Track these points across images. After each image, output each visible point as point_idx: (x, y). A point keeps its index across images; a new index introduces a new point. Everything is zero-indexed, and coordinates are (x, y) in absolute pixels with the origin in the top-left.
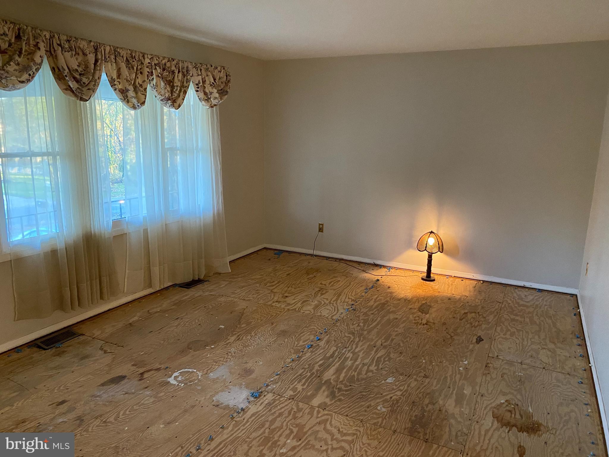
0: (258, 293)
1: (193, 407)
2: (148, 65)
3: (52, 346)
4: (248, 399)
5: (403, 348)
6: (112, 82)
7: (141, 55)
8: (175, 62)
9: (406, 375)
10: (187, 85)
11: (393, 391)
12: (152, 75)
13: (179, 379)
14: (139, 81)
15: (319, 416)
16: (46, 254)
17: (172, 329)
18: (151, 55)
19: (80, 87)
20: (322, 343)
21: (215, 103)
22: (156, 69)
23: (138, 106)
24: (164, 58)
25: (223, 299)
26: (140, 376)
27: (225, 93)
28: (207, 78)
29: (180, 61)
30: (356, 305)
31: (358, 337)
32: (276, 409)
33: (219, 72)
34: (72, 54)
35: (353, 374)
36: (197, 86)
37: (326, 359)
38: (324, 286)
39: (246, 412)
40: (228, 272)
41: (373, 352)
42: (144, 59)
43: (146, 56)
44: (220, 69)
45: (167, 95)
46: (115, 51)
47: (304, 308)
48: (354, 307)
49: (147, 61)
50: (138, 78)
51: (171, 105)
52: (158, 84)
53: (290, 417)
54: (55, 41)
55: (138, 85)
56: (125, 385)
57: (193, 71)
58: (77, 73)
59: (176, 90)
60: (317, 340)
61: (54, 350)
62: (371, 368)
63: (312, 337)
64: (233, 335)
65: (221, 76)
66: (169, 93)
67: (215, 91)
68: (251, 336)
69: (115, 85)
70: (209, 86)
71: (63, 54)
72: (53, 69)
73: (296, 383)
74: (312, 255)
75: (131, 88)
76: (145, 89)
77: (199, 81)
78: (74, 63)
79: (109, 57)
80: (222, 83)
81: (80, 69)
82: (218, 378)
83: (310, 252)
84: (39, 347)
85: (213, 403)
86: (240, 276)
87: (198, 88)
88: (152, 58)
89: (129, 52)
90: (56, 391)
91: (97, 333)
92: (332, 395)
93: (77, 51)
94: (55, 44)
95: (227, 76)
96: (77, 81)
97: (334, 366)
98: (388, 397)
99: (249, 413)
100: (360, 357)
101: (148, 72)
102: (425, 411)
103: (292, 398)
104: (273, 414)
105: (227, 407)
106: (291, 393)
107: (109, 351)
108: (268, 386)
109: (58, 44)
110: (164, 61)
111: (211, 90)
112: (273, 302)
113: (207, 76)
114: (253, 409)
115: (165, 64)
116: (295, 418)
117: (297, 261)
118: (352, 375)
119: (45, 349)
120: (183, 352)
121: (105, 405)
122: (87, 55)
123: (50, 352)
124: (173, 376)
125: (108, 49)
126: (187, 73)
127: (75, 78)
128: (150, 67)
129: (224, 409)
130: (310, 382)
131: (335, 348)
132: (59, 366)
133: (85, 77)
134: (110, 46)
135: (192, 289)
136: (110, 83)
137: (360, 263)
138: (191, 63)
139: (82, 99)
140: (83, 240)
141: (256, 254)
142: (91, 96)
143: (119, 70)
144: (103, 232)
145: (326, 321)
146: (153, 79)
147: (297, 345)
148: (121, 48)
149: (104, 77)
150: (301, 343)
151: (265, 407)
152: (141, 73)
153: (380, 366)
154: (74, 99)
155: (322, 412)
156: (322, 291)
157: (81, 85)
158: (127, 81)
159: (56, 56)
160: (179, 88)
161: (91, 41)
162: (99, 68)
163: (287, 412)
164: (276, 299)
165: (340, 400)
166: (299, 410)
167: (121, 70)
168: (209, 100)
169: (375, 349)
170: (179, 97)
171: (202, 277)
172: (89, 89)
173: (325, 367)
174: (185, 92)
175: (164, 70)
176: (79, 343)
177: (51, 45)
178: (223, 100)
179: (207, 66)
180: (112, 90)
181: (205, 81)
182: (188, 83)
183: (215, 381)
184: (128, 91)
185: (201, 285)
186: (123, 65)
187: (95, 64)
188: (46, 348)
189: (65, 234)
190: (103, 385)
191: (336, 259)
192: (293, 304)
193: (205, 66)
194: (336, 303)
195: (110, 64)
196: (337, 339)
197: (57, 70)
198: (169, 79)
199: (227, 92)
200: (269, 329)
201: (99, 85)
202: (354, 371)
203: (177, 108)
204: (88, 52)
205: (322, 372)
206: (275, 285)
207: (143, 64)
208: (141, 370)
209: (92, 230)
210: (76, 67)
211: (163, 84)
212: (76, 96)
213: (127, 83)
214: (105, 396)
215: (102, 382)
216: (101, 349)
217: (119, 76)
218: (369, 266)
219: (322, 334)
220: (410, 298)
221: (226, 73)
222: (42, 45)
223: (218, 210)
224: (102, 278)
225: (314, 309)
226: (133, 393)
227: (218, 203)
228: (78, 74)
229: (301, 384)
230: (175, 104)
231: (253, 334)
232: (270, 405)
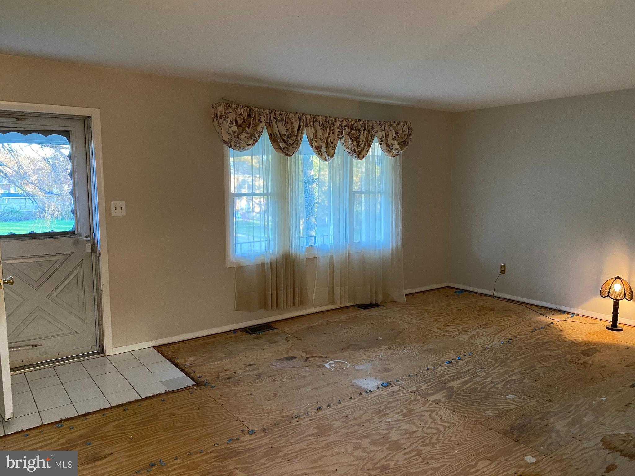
0: (422, 320)
1: (335, 383)
2: (339, 126)
3: (255, 332)
4: (378, 386)
5: (541, 377)
6: (310, 141)
7: (334, 119)
8: (362, 122)
9: (529, 396)
10: (371, 140)
11: (508, 405)
12: (342, 134)
13: (333, 365)
14: (331, 138)
15: (430, 407)
16: (258, 266)
17: (341, 334)
18: (342, 118)
19: (287, 146)
20: (461, 362)
21: (396, 153)
22: (345, 129)
23: (328, 158)
24: (352, 120)
25: (389, 320)
26: (306, 359)
27: (407, 144)
28: (389, 133)
29: (366, 121)
30: (514, 341)
31: (500, 363)
32: (397, 396)
33: (402, 126)
34: (283, 124)
35: (478, 386)
36: (381, 140)
37: (459, 373)
38: (490, 322)
39: (373, 393)
40: (403, 301)
41: (507, 376)
42: (336, 122)
43: (338, 120)
44: (403, 124)
45: (353, 149)
46: (314, 118)
47: (460, 336)
48: (510, 341)
49: (338, 123)
50: (330, 137)
51: (356, 156)
52: (347, 140)
53: (406, 403)
54: (272, 116)
55: (330, 143)
56: (294, 363)
57: (377, 128)
58: (285, 136)
59: (361, 145)
60: (458, 360)
61: (256, 335)
62: (497, 386)
63: (455, 357)
64: (386, 345)
65: (404, 130)
66: (355, 147)
67: (396, 143)
68: (401, 348)
69: (312, 143)
70: (392, 139)
71: (276, 124)
72: (270, 135)
73: (423, 384)
74: (493, 296)
75: (324, 145)
76: (335, 146)
77: (383, 136)
78: (283, 130)
79: (309, 123)
80: (405, 136)
81: (287, 134)
82: (361, 370)
83: (491, 293)
84: (247, 332)
85: (350, 384)
86: (412, 306)
87: (382, 141)
88: (343, 120)
89: (324, 118)
90: (250, 358)
91: (286, 329)
92: (449, 397)
93: (286, 121)
94: (272, 118)
95: (409, 130)
96: (286, 142)
97: (463, 378)
98: (501, 407)
99: (375, 394)
100: (492, 377)
101: (339, 132)
102: (530, 423)
103: (414, 392)
104: (393, 398)
105: (360, 388)
106: (415, 389)
107: (291, 341)
108: (397, 381)
109: (274, 118)
110: (352, 122)
111: (393, 143)
112: (433, 328)
113: (390, 131)
114: (379, 392)
115: (353, 124)
116: (409, 404)
117: (474, 300)
118: (476, 387)
119: (250, 334)
120: (343, 350)
121: (277, 371)
122: (293, 123)
123: (253, 336)
124: (329, 363)
125: (309, 117)
126: (372, 130)
127: (284, 140)
128: (341, 128)
129: (357, 388)
130: (434, 385)
131: (472, 367)
132: (256, 344)
133: (291, 139)
134: (310, 115)
135: (367, 310)
136: (309, 142)
137: (541, 307)
138: (376, 121)
139: (288, 155)
140: (283, 257)
141: (437, 291)
142: (294, 153)
143: (316, 132)
144: (298, 254)
145: (475, 348)
146: (343, 136)
147: (438, 360)
148: (319, 116)
149: (305, 137)
150: (442, 359)
151: (389, 393)
152: (333, 133)
153: (508, 386)
154: (282, 155)
155: (434, 404)
156: (485, 326)
157: (288, 145)
158: (321, 140)
159: (272, 126)
160: (364, 143)
161: (297, 113)
162: (301, 132)
163: (404, 400)
164: (437, 326)
165: (454, 401)
166: (415, 400)
167: (318, 132)
168: (391, 151)
169: (511, 373)
170: (364, 149)
171: (379, 303)
172: (293, 148)
173: (454, 378)
174: (369, 146)
175: (352, 129)
176: (273, 334)
177: (270, 119)
178: (403, 151)
179: (390, 123)
180: (310, 147)
181: (388, 135)
182: (372, 138)
183: (358, 371)
184: (321, 147)
185: (375, 309)
186: (319, 129)
187: (298, 129)
188: (252, 333)
189: (271, 252)
190: (280, 360)
191: (517, 302)
192: (450, 332)
193: (389, 123)
194: (494, 337)
195: (310, 128)
196: (478, 361)
197: (273, 136)
198: (356, 136)
199: (408, 143)
200: (419, 345)
201: (300, 144)
202: (480, 385)
203: (361, 159)
204: (294, 121)
205: (449, 381)
206: (442, 316)
207: (335, 126)
208: (308, 356)
209: (290, 252)
210: (285, 133)
211: (350, 140)
212: (284, 153)
213: (321, 142)
214: (278, 366)
215: (280, 358)
216: (286, 339)
217: (316, 136)
218: (551, 311)
219: (465, 356)
220: (580, 341)
221: (409, 127)
222: (263, 119)
223: (397, 245)
224: (295, 289)
225: (469, 338)
226: (298, 368)
227: (397, 239)
228: (287, 137)
229: (426, 385)
230: (360, 155)
231: (403, 347)
232: (394, 393)
